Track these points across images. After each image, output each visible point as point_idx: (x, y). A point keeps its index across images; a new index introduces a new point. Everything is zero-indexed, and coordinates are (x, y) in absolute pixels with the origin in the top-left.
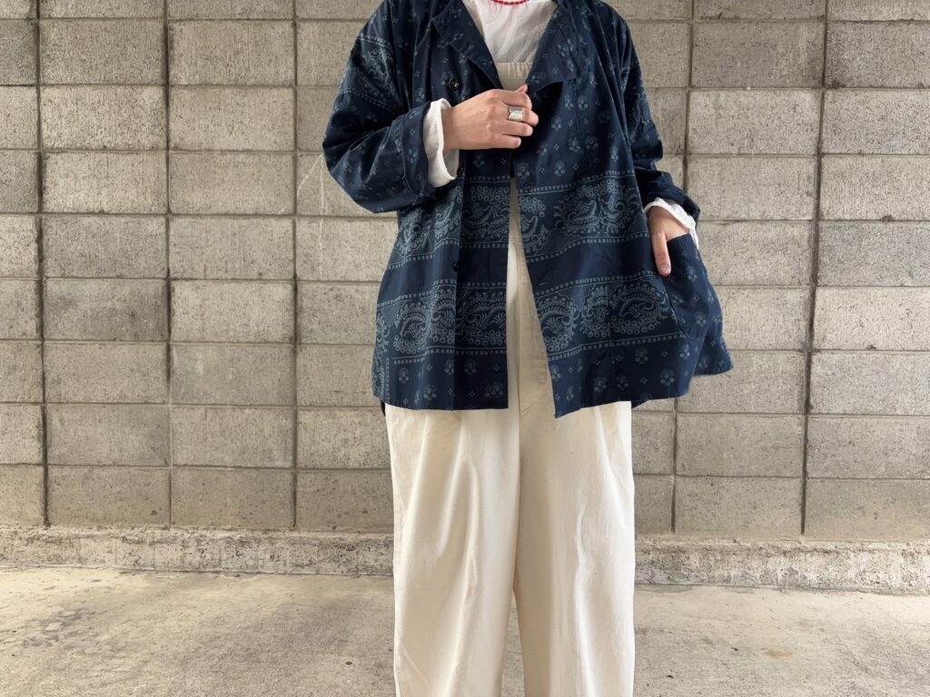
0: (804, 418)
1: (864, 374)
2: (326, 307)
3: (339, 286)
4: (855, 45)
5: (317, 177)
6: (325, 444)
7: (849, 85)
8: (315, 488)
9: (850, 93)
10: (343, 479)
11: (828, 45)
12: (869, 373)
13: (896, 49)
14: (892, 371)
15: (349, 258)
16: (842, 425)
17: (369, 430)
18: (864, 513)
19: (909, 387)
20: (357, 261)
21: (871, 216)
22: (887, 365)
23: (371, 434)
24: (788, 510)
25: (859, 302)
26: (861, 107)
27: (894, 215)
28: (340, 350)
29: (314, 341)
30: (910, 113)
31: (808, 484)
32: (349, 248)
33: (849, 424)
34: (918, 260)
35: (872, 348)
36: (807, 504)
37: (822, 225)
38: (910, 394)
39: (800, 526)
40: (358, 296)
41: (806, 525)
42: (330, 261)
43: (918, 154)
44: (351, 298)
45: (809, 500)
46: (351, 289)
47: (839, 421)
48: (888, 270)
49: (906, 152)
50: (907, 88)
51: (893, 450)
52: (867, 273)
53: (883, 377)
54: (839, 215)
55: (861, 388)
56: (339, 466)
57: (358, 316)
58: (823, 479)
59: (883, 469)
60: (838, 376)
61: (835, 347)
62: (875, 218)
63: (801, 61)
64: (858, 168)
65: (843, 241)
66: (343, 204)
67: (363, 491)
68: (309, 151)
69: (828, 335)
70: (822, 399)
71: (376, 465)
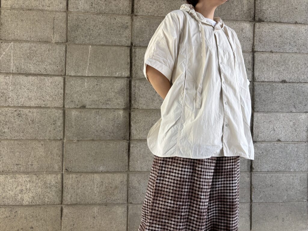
0: (250, 173)
1: (276, 153)
2: (13, 120)
3: (20, 109)
4: (268, 3)
5: (9, 53)
6: (10, 192)
7: (266, 21)
8: (5, 216)
9: (266, 24)
10: (20, 211)
11: (256, 2)
12: (278, 152)
13: (285, 6)
14: (288, 151)
15: (26, 95)
16: (267, 177)
17: (34, 184)
18: (278, 218)
19: (296, 158)
20: (30, 97)
21: (277, 80)
22: (286, 148)
23: (35, 187)
24: (244, 219)
25: (273, 119)
26: (271, 31)
27: (286, 80)
28: (20, 143)
29: (5, 138)
30: (292, 34)
31: (252, 206)
32: (26, 89)
33: (270, 176)
34: (297, 101)
35: (279, 140)
36: (253, 215)
37: (256, 83)
38: (296, 162)
39: (250, 227)
40: (30, 114)
41: (252, 226)
42: (16, 96)
43: (296, 53)
44: (26, 115)
45: (253, 213)
46: (26, 111)
47: (266, 174)
48: (285, 104)
49: (291, 52)
50: (290, 23)
51: (290, 188)
52: (276, 106)
53: (284, 154)
54: (263, 79)
55: (275, 159)
56: (18, 204)
57: (30, 125)
58: (259, 203)
59: (286, 197)
60: (265, 154)
61: (263, 139)
62: (278, 81)
63: (244, 9)
64: (270, 58)
65: (265, 91)
66: (23, 67)
67: (31, 217)
68: (6, 40)
69: (259, 134)
70: (258, 165)
71: (38, 203)
